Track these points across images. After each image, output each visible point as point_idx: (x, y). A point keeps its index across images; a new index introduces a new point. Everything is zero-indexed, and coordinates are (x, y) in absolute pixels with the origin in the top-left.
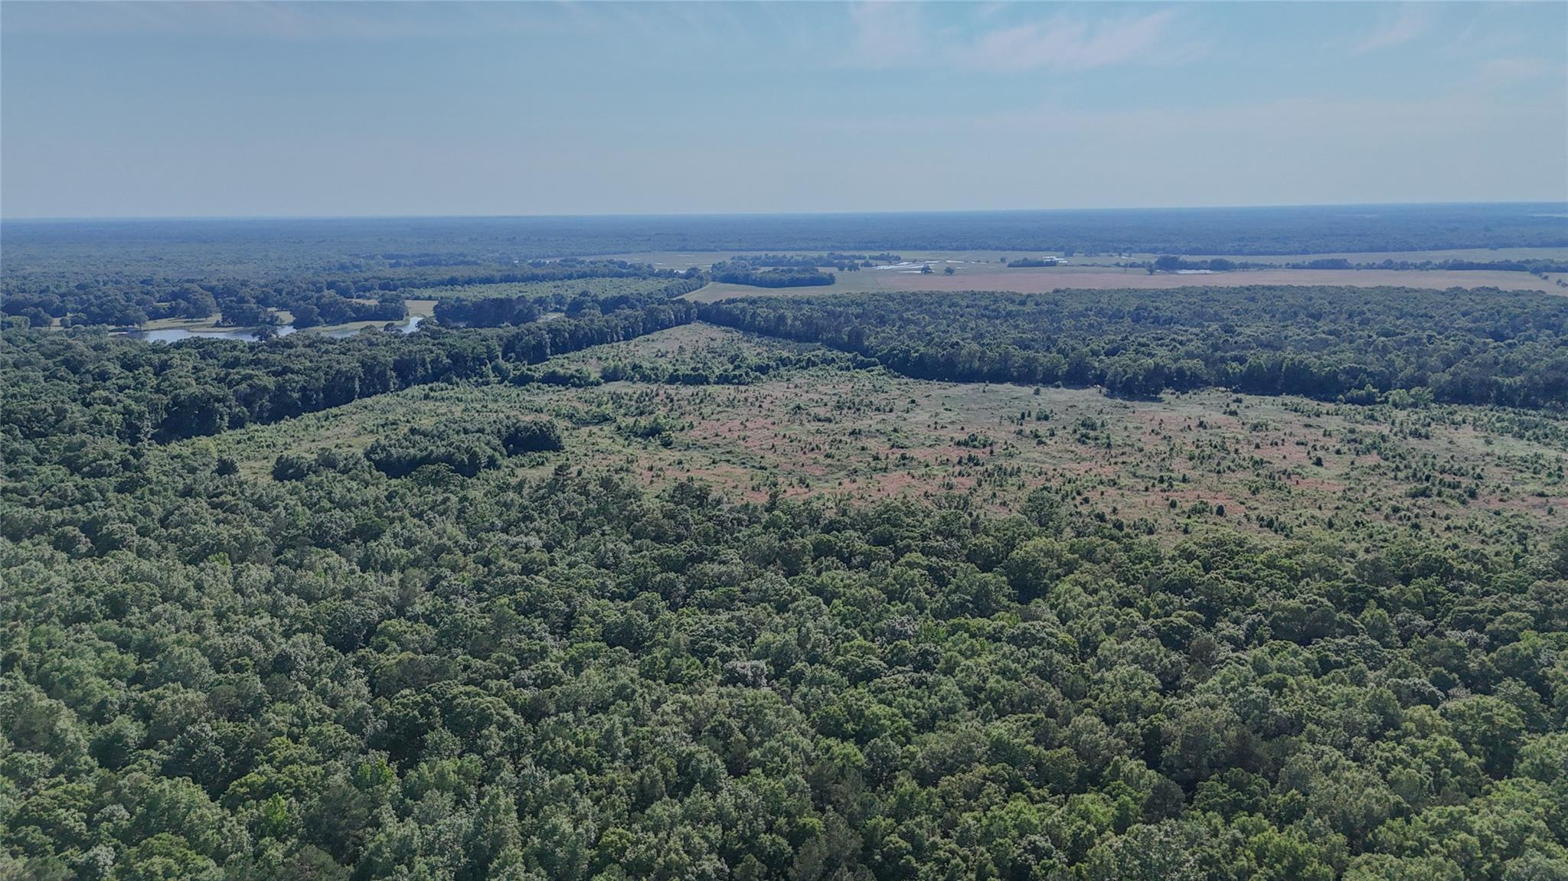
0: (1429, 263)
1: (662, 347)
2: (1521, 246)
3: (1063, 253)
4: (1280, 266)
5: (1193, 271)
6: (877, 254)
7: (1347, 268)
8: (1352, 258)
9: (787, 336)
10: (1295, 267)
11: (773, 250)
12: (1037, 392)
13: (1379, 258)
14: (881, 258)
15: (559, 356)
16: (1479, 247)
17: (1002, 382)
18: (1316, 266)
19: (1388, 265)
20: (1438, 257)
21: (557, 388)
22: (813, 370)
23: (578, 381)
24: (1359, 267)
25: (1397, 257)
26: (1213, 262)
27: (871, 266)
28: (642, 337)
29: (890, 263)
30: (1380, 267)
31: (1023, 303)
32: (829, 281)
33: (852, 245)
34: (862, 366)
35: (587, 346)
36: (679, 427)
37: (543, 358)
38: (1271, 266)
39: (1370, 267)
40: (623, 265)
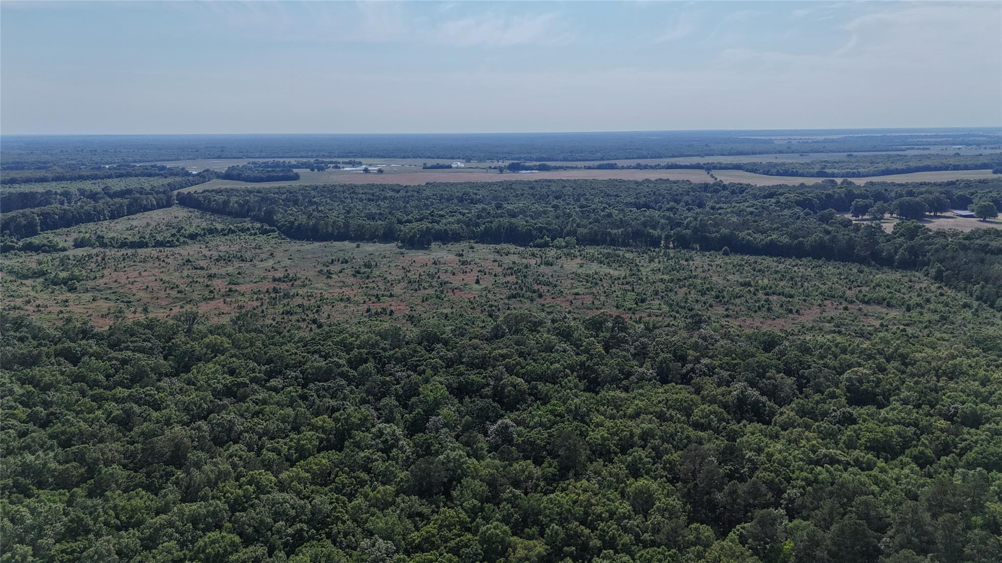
0: (659, 165)
1: (134, 223)
2: (718, 155)
3: (464, 161)
4: (581, 168)
5: (529, 171)
6: (347, 160)
7: (617, 168)
8: (620, 163)
9: (230, 214)
10: (589, 168)
11: (282, 157)
12: (358, 246)
13: (633, 162)
14: (350, 163)
15: (49, 231)
16: (696, 156)
17: (343, 240)
18: (600, 167)
19: (638, 167)
20: (664, 162)
21: (30, 254)
22: (230, 236)
23: (51, 248)
24: (623, 168)
25: (643, 162)
26: (540, 165)
27: (339, 168)
28: (126, 217)
29: (353, 166)
30: (634, 168)
31: (398, 192)
32: (296, 177)
33: (336, 155)
34: (264, 232)
35: (76, 225)
36: (92, 277)
37: (34, 233)
38: (576, 168)
39: (629, 168)
40: (163, 168)
